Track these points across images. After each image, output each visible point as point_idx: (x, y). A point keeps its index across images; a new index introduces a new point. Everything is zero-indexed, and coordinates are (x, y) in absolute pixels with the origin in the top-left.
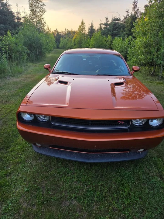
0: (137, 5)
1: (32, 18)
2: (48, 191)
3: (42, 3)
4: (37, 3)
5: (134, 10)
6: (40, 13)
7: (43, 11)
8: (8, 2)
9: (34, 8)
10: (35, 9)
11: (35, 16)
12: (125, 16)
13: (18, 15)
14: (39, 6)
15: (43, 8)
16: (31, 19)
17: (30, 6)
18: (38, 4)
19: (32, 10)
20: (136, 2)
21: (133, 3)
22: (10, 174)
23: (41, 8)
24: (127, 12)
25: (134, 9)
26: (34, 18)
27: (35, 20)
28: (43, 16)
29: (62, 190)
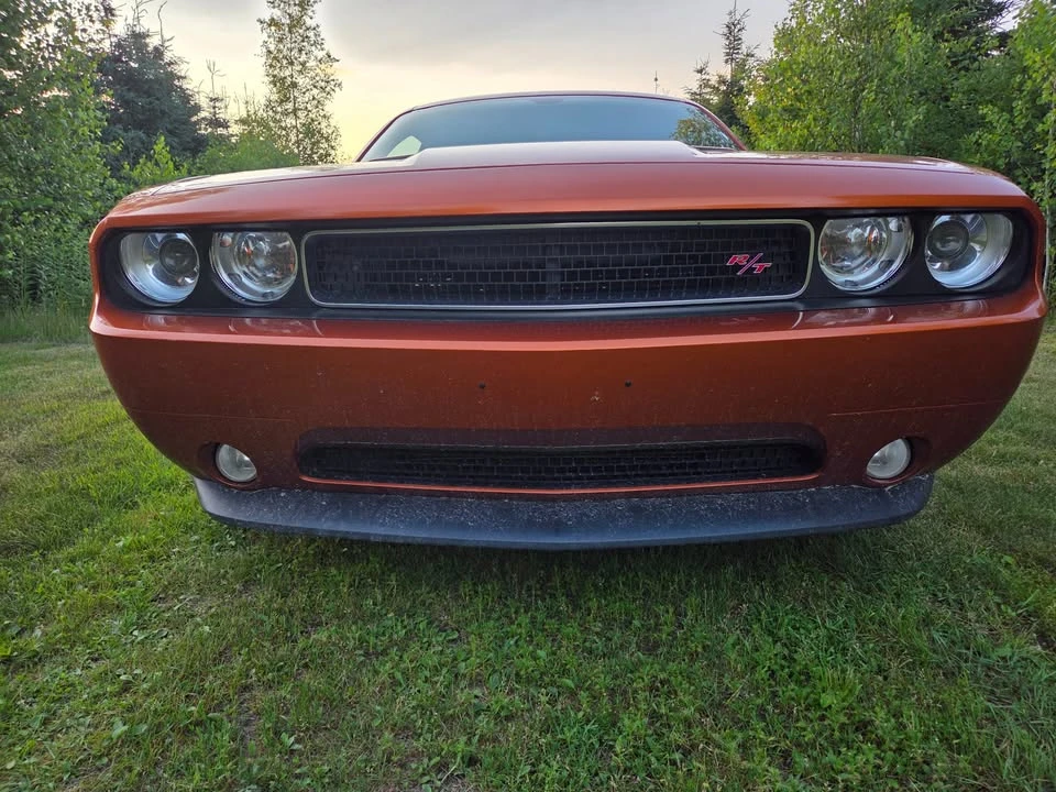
0: (744, 35)
1: (276, 112)
2: (277, 734)
3: (324, 53)
4: (300, 51)
5: (732, 59)
6: (315, 91)
7: (328, 86)
8: (167, 44)
9: (287, 73)
10: (292, 76)
11: (290, 106)
12: (695, 90)
13: (214, 108)
14: (311, 63)
15: (329, 71)
16: (275, 121)
17: (271, 66)
18: (303, 58)
19: (276, 81)
20: (735, 26)
21: (726, 30)
22: (37, 660)
23: (318, 71)
24: (700, 71)
25: (730, 58)
26: (286, 114)
27: (290, 121)
28: (329, 107)
29: (376, 723)
